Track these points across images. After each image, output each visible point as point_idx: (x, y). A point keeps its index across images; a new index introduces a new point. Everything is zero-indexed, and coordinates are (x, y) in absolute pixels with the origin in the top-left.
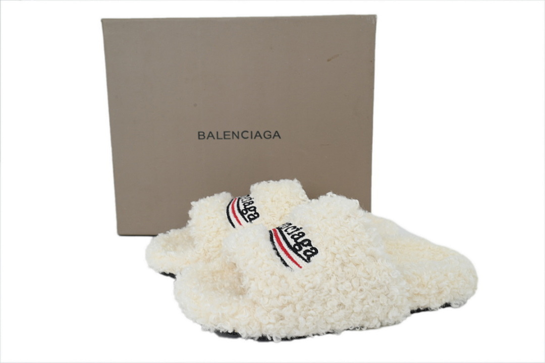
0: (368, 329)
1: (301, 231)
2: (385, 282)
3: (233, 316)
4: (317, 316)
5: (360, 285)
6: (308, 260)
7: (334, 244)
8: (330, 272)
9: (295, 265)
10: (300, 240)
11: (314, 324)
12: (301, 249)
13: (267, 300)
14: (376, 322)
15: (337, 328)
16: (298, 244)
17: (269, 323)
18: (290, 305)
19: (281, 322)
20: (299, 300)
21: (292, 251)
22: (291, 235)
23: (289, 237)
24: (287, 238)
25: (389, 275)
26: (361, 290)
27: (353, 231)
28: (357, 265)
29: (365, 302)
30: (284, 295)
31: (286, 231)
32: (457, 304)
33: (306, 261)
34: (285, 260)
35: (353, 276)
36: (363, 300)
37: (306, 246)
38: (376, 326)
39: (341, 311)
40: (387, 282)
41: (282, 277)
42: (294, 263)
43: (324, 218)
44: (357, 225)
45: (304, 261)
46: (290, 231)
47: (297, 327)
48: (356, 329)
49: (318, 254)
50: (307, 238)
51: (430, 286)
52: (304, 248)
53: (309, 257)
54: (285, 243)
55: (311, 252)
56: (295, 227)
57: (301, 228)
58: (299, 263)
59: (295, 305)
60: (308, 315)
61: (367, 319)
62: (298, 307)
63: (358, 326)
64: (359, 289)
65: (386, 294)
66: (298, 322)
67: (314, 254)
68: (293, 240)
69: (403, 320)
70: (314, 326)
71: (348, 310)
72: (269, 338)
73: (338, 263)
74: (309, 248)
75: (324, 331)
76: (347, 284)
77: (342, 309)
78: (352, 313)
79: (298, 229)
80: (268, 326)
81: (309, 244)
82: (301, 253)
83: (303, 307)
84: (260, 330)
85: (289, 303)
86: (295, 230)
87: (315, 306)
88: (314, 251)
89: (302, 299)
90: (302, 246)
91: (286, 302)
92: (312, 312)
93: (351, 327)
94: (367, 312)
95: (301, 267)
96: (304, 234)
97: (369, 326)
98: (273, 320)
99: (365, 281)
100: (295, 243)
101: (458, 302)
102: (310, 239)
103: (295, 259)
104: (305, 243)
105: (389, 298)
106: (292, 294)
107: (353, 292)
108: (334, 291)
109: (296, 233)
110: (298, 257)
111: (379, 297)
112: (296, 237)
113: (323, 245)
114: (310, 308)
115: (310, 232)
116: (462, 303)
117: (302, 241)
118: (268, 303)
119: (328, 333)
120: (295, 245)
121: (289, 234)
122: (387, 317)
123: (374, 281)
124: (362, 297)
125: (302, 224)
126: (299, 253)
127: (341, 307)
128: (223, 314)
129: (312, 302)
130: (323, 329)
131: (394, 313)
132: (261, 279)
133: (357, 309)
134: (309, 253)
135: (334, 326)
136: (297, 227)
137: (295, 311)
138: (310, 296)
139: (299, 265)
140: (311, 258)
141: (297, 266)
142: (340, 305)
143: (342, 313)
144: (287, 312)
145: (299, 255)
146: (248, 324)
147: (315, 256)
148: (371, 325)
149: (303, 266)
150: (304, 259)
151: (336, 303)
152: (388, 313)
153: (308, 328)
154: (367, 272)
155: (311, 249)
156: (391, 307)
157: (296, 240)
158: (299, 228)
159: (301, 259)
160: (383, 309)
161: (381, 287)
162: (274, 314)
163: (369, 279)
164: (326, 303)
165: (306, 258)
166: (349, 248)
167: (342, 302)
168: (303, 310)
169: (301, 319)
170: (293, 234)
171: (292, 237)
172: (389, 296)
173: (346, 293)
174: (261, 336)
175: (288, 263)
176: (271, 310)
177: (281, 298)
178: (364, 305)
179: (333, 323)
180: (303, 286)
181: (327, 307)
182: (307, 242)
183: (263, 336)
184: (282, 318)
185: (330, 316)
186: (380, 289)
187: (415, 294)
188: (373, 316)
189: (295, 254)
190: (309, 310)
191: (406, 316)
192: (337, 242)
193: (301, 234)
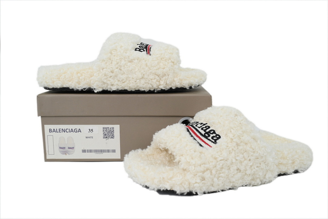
0: (253, 186)
1: (206, 125)
2: (263, 154)
3: (171, 179)
4: (225, 177)
5: (249, 157)
6: (215, 142)
7: (231, 132)
8: (231, 149)
9: (207, 146)
10: (207, 131)
11: (223, 183)
12: (209, 136)
13: (194, 168)
14: (258, 181)
15: (236, 185)
16: (207, 133)
17: (196, 183)
18: (209, 171)
19: (203, 181)
20: (213, 168)
21: (204, 138)
22: (201, 128)
23: (200, 130)
24: (199, 130)
25: (265, 150)
26: (250, 160)
27: (240, 124)
28: (246, 144)
29: (253, 167)
30: (204, 164)
31: (196, 126)
32: (302, 170)
33: (214, 143)
34: (200, 143)
35: (244, 151)
36: (251, 166)
37: (212, 134)
38: (258, 184)
39: (239, 174)
40: (265, 154)
41: (201, 153)
42: (206, 145)
43: (221, 116)
44: (242, 120)
45: (213, 143)
46: (199, 125)
47: (212, 185)
48: (247, 186)
49: (221, 138)
50: (212, 129)
51: (288, 158)
52: (212, 135)
53: (215, 140)
54: (198, 133)
55: (216, 137)
56: (202, 124)
57: (206, 124)
58: (210, 145)
59: (211, 170)
60: (219, 177)
61: (253, 179)
62: (214, 172)
63: (247, 184)
64: (248, 159)
65: (264, 162)
66: (213, 182)
67: (218, 138)
68: (203, 131)
69: (274, 180)
70: (223, 184)
71: (242, 173)
72: (194, 193)
73: (235, 144)
74: (214, 135)
75: (228, 188)
76: (241, 156)
77: (239, 172)
78: (245, 175)
79: (204, 125)
80: (195, 185)
81: (214, 132)
82: (210, 138)
83: (216, 172)
84: (189, 188)
85: (207, 170)
86: (203, 125)
87: (223, 170)
88: (218, 136)
89: (215, 167)
90: (210, 134)
91: (206, 169)
92: (221, 174)
93: (244, 185)
94: (254, 174)
95: (211, 147)
96: (209, 127)
97: (254, 184)
98: (198, 181)
99: (252, 154)
100: (205, 132)
101: (302, 169)
102: (214, 130)
103: (207, 142)
104: (212, 132)
105: (266, 165)
106: (209, 163)
107: (245, 162)
108: (234, 160)
109: (204, 126)
110: (208, 141)
111: (260, 164)
112: (204, 129)
113: (224, 132)
114: (221, 172)
115: (213, 125)
116: (305, 170)
117: (209, 131)
118: (194, 169)
119: (230, 189)
120: (205, 134)
121: (199, 128)
122: (265, 178)
123: (257, 153)
124: (251, 164)
125: (207, 121)
126: (209, 138)
127: (239, 171)
128: (163, 178)
129: (222, 168)
130: (228, 186)
131: (269, 175)
132: (187, 155)
133: (248, 172)
134: (214, 138)
135: (234, 184)
136: (203, 123)
137: (211, 174)
138: (221, 165)
139: (210, 146)
140: (217, 141)
141: (209, 146)
142: (238, 169)
143: (239, 175)
144: (207, 175)
145: (209, 140)
146: (181, 184)
147: (219, 139)
148: (255, 183)
149: (212, 146)
150: (212, 142)
151: (235, 168)
152: (265, 175)
153: (219, 185)
154: (252, 148)
155: (216, 135)
156: (267, 171)
157: (205, 131)
158: (205, 123)
159: (211, 142)
160: (263, 172)
161: (262, 157)
162: (199, 177)
163: (254, 152)
164: (230, 168)
165: (214, 141)
166: (240, 134)
167: (239, 167)
168: (216, 174)
169: (215, 179)
170: (202, 127)
171: (202, 129)
172: (266, 163)
173: (241, 162)
174: (189, 191)
175: (202, 145)
176: (197, 174)
177: (202, 166)
178: (252, 170)
179: (233, 182)
180: (216, 158)
181: (230, 171)
182: (213, 131)
183: (190, 191)
184: (203, 179)
185: (232, 177)
186: (261, 159)
187: (280, 163)
188: (258, 176)
189: (206, 139)
190: (220, 173)
191: (275, 178)
192: (232, 130)
193: (207, 127)
